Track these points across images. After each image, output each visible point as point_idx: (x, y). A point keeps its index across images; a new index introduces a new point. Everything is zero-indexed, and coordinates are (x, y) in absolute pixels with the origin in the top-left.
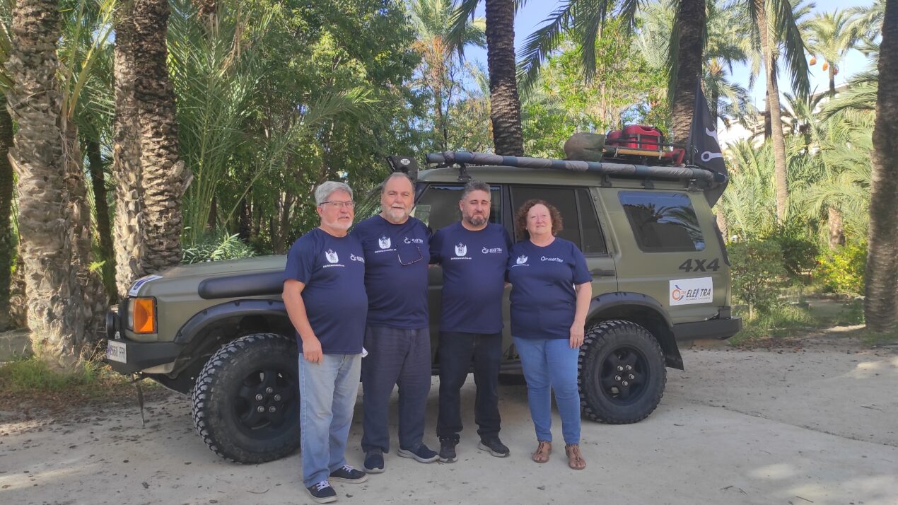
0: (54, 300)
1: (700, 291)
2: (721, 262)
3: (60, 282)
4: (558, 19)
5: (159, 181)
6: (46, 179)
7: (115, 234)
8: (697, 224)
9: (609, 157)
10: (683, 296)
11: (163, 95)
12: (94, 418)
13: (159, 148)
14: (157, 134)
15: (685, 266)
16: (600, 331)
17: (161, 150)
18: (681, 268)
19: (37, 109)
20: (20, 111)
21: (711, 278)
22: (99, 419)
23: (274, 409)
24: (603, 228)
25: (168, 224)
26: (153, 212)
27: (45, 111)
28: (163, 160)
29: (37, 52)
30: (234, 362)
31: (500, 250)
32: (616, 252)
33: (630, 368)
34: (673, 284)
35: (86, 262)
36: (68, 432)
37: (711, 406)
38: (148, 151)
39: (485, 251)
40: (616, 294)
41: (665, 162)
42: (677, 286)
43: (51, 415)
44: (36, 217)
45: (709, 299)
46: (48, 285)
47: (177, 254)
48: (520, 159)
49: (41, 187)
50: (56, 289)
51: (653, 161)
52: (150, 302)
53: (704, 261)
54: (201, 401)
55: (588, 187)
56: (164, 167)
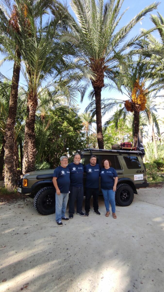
0: (10, 176)
1: (141, 177)
2: (145, 171)
3: (11, 172)
4: (110, 119)
5: (31, 152)
6: (10, 152)
7: (23, 162)
8: (139, 161)
9: (121, 149)
10: (137, 178)
12: (15, 202)
14: (31, 143)
16: (120, 186)
17: (32, 146)
18: (136, 172)
19: (10, 138)
20: (7, 139)
21: (143, 174)
22: (16, 202)
23: (50, 203)
25: (32, 161)
26: (30, 158)
28: (32, 148)
29: (11, 128)
30: (43, 193)
31: (98, 170)
32: (123, 169)
33: (126, 194)
34: (135, 176)
35: (16, 168)
36: (10, 205)
37: (144, 201)
38: (30, 146)
39: (95, 170)
40: (123, 178)
41: (132, 150)
43: (7, 201)
44: (8, 159)
45: (143, 179)
46: (9, 173)
47: (34, 167)
48: (103, 150)
49: (9, 153)
50: (10, 174)
51: (129, 150)
52: (27, 180)
53: (141, 171)
54: (36, 201)
55: (117, 155)
56: (32, 149)
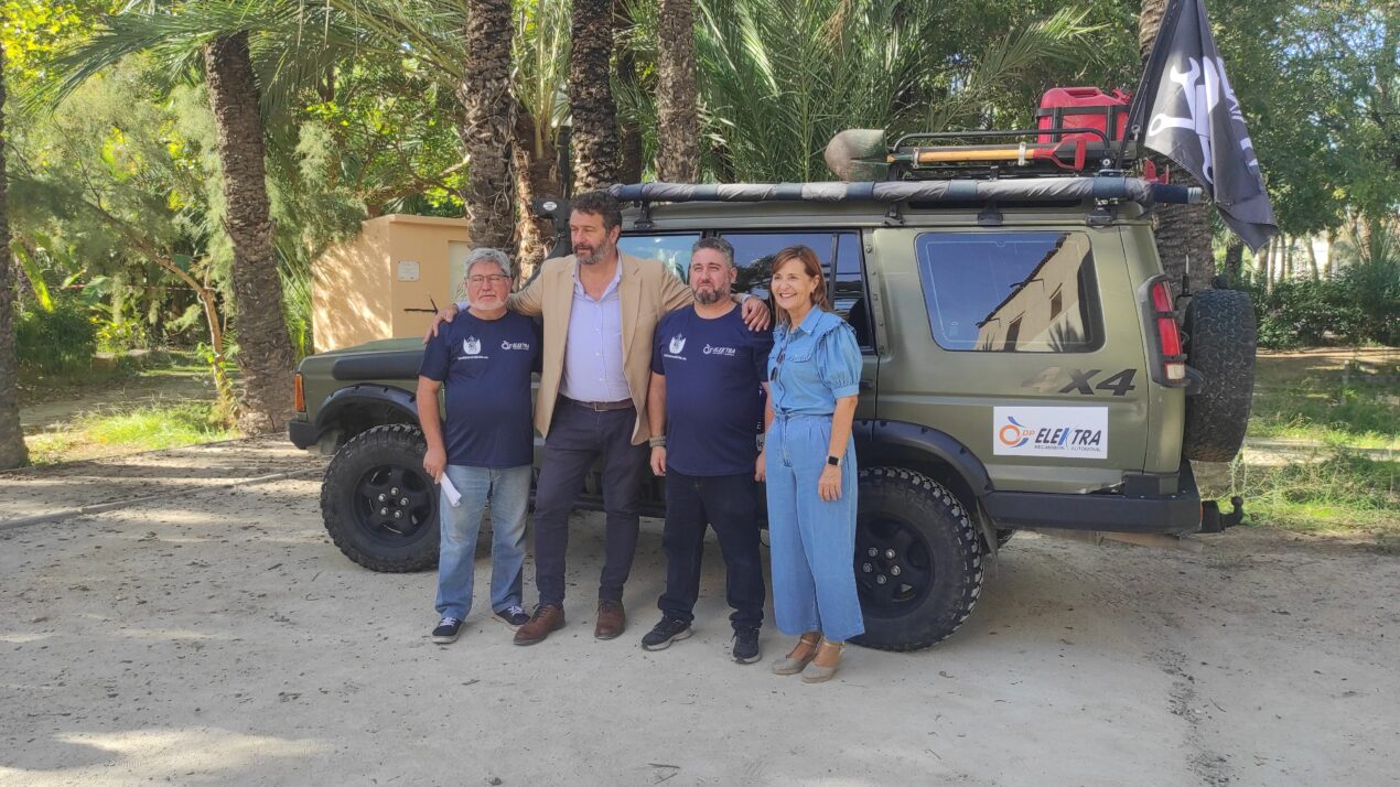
1: (1072, 435)
2: (1141, 378)
9: (903, 170)
10: (1025, 440)
11: (589, 106)
13: (587, 176)
21: (1107, 409)
27: (488, 143)
32: (890, 346)
34: (1003, 414)
41: (1030, 167)
42: (1011, 419)
45: (1101, 452)
52: (301, 378)
53: (1092, 374)
55: (858, 229)
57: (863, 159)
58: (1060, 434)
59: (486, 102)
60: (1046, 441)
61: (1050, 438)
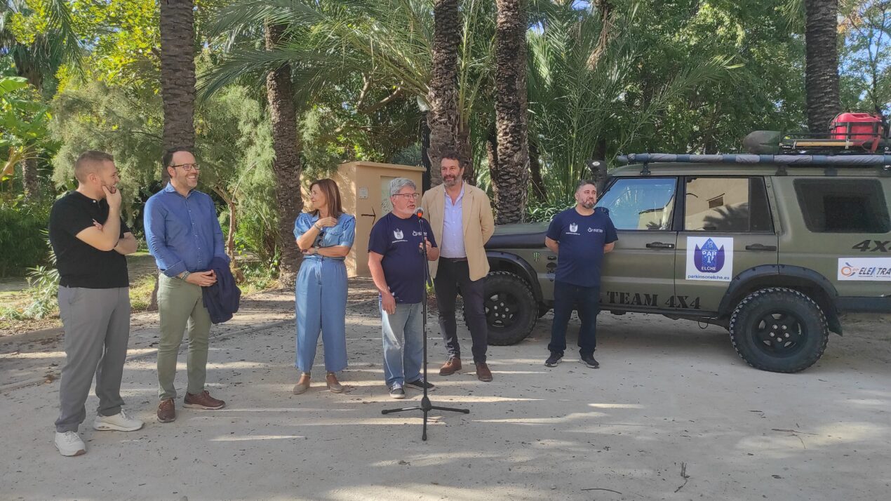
1: (877, 271)
10: (854, 273)
14: (506, 134)
15: (861, 246)
17: (508, 144)
24: (772, 210)
27: (445, 124)
33: (785, 327)
34: (842, 262)
41: (852, 151)
42: (847, 264)
45: (889, 278)
47: (517, 215)
53: (887, 242)
55: (763, 176)
57: (766, 144)
58: (872, 270)
59: (445, 102)
60: (864, 274)
61: (866, 272)
